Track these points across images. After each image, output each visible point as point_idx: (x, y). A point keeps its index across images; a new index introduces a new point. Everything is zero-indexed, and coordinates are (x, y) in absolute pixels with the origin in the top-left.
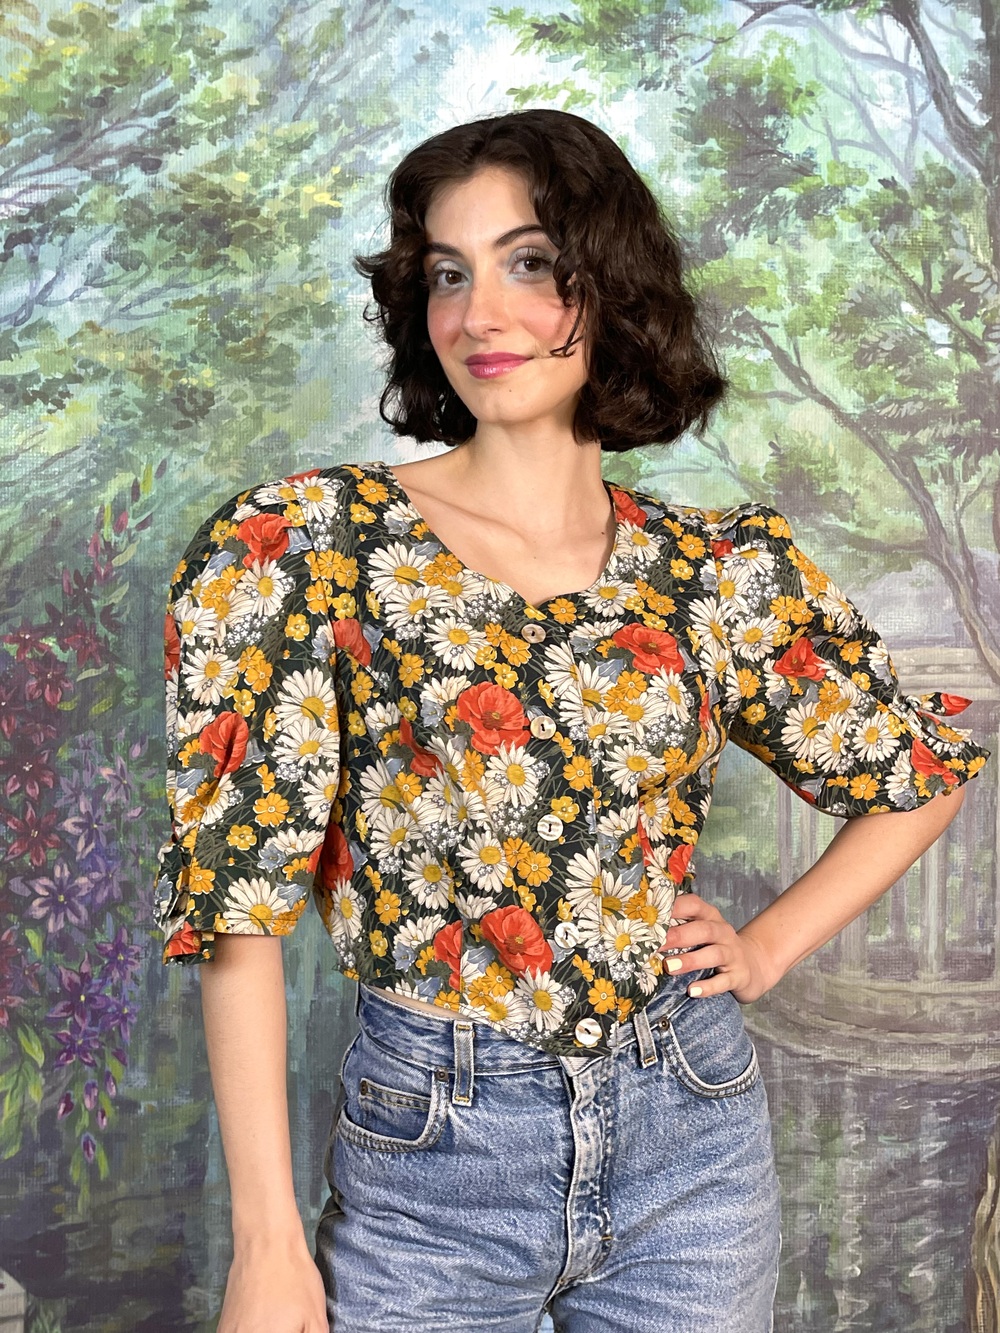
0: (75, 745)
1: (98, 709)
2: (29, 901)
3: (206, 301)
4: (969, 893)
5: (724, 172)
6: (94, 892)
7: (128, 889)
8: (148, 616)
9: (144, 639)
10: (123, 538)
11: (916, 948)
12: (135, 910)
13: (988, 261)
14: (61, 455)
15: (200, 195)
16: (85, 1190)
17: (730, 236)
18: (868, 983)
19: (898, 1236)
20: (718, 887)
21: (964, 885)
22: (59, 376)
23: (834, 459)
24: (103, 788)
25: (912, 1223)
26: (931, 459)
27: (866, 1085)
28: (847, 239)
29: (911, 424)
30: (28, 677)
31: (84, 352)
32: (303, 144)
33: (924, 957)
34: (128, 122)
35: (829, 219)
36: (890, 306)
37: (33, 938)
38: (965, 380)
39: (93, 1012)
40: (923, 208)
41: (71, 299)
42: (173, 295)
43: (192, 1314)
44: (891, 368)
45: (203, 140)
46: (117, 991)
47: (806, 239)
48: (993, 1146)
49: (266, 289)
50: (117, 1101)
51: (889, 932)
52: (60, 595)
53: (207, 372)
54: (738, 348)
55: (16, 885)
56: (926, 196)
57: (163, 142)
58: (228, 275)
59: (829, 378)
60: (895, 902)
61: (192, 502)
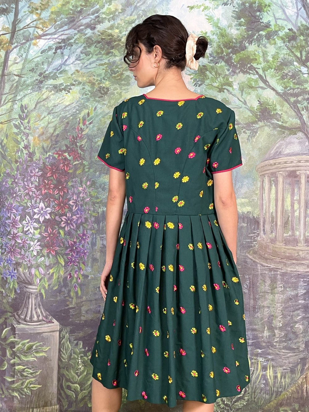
0: (73, 182)
1: (78, 172)
2: (60, 222)
3: (107, 64)
5: (246, 27)
6: (77, 220)
7: (86, 219)
8: (91, 148)
9: (91, 153)
10: (85, 127)
11: (297, 237)
12: (88, 225)
14: (69, 105)
15: (106, 36)
16: (75, 298)
17: (247, 45)
18: (284, 247)
19: (292, 316)
20: (243, 221)
22: (69, 84)
23: (275, 105)
24: (80, 193)
25: (296, 312)
26: (302, 104)
27: (283, 275)
28: (280, 45)
29: (296, 95)
30: (60, 164)
31: (75, 78)
32: (133, 22)
33: (299, 240)
34: (87, 17)
35: (274, 40)
36: (291, 63)
37: (61, 232)
39: (77, 251)
40: (300, 36)
41: (72, 64)
42: (98, 62)
44: (291, 80)
45: (107, 21)
46: (83, 246)
47: (268, 45)
50: (83, 275)
51: (290, 233)
52: (69, 142)
53: (107, 83)
54: (249, 75)
55: (57, 218)
56: (301, 33)
57: (96, 22)
58: (113, 57)
59: (274, 83)
60: (292, 225)
61: (103, 117)
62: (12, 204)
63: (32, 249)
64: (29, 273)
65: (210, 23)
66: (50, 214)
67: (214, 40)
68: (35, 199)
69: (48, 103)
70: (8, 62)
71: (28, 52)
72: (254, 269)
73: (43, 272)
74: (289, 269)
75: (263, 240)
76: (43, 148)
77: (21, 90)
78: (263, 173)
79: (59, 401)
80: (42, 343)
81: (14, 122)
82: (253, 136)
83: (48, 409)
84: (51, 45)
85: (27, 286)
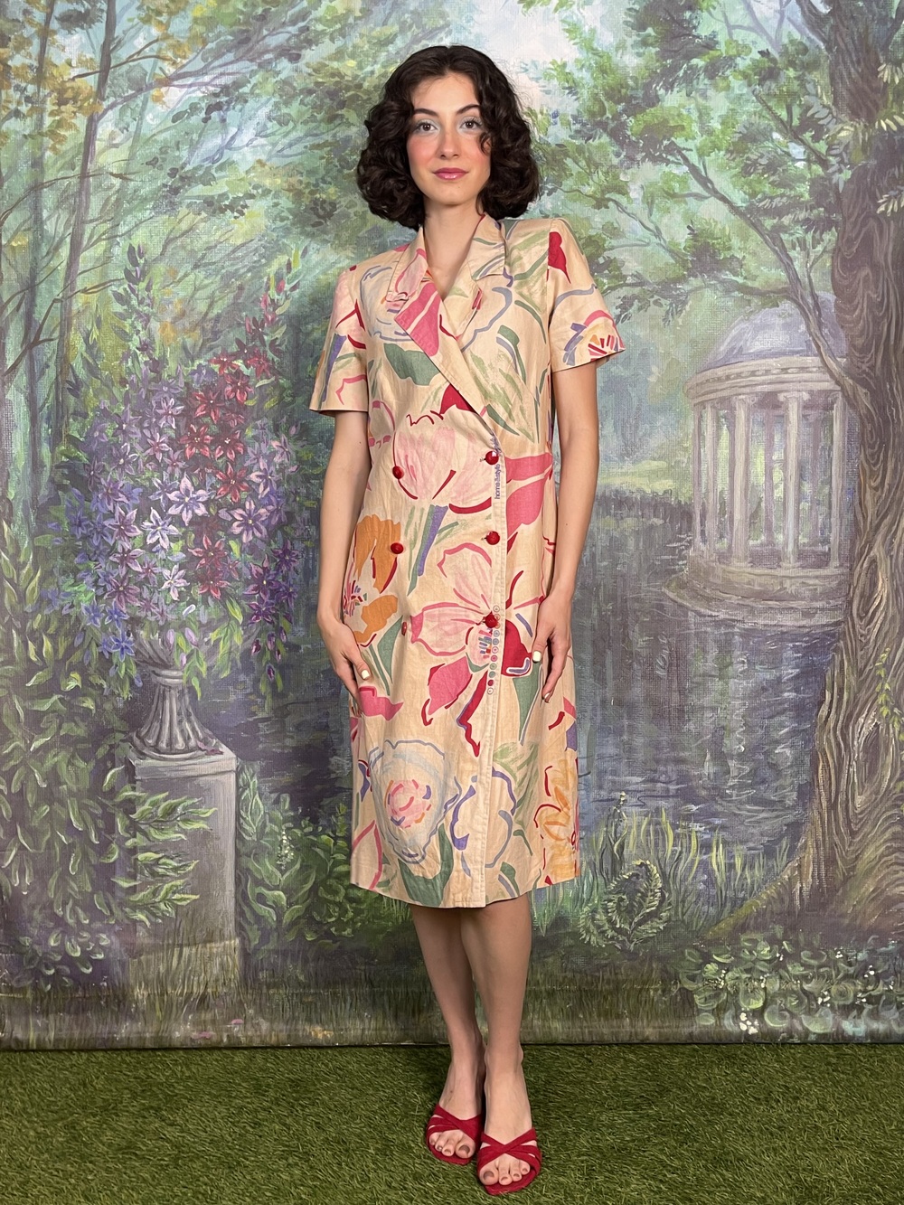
0: (256, 427)
1: (269, 404)
2: (231, 523)
3: (331, 144)
4: (814, 513)
5: (658, 49)
6: (270, 518)
7: (290, 515)
8: (298, 346)
9: (296, 359)
10: (282, 296)
11: (780, 548)
12: (295, 529)
13: (830, 103)
14: (243, 245)
15: (326, 76)
16: (269, 698)
17: (661, 92)
18: (750, 570)
21: (811, 508)
22: (241, 195)
23: (729, 236)
24: (274, 454)
25: (776, 719)
26: (792, 234)
27: (747, 634)
28: (737, 92)
29: (778, 212)
30: (226, 385)
31: (255, 179)
32: (389, 40)
33: (785, 553)
34: (280, 30)
35: (726, 78)
36: (766, 135)
37: (233, 544)
38: (813, 182)
39: (272, 591)
40: (787, 69)
41: (247, 145)
42: (310, 141)
44: (766, 176)
45: (327, 40)
46: (285, 578)
47: (711, 93)
48: (829, 673)
50: (286, 645)
51: (763, 538)
52: (244, 333)
53: (332, 190)
54: (667, 165)
55: (223, 513)
56: (789, 61)
57: (301, 42)
58: (344, 127)
59: (725, 183)
60: (767, 519)
61: (325, 273)
62: (117, 481)
63: (166, 585)
64: (163, 642)
65: (572, 42)
66: (206, 504)
67: (584, 82)
68: (170, 468)
69: (192, 242)
70: (94, 144)
71: (141, 119)
72: (679, 624)
73: (194, 639)
74: (761, 621)
75: (702, 556)
76: (184, 348)
77: (129, 212)
78: (700, 399)
79: (240, 930)
80: (196, 800)
81: (114, 288)
82: (677, 313)
83: (216, 947)
84: (196, 101)
85: (158, 671)
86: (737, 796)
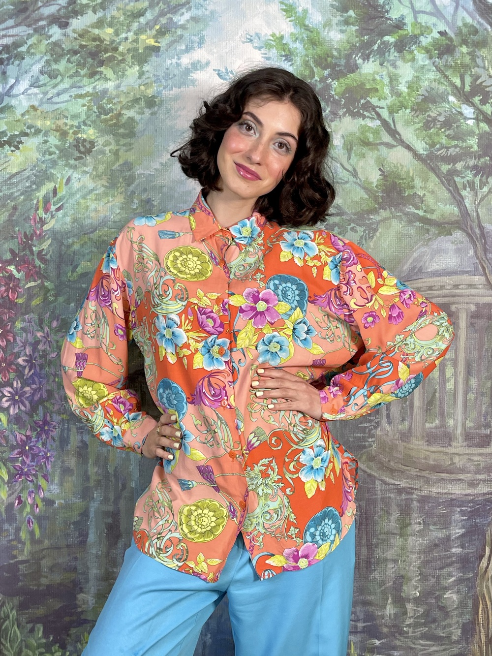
0: (25, 321)
1: (35, 302)
3: (91, 95)
4: (478, 403)
5: (357, 28)
6: (33, 395)
7: (50, 393)
8: (60, 256)
9: (59, 267)
10: (49, 215)
11: (450, 430)
12: (53, 404)
14: (18, 173)
15: (89, 40)
16: (28, 544)
17: (360, 61)
19: (438, 577)
21: (476, 398)
22: (17, 133)
23: (412, 178)
24: (38, 342)
26: (463, 178)
27: (424, 500)
28: (423, 63)
29: (453, 160)
31: (29, 121)
32: (141, 13)
33: (454, 435)
34: (52, 3)
35: (412, 52)
36: (443, 98)
37: (3, 417)
38: (481, 136)
39: (32, 454)
40: (461, 46)
41: (23, 93)
42: (74, 92)
43: (81, 607)
44: (443, 130)
45: (90, 12)
46: (44, 445)
47: (399, 63)
48: (489, 532)
49: (121, 89)
50: (44, 500)
51: (437, 422)
52: (17, 244)
53: (91, 131)
54: (363, 119)
56: (462, 40)
57: (69, 13)
58: (102, 81)
59: (411, 135)
60: (440, 407)
61: (84, 197)
65: (289, 19)
67: (298, 51)
74: (435, 490)
75: (387, 435)
82: (369, 238)
86: (413, 633)
